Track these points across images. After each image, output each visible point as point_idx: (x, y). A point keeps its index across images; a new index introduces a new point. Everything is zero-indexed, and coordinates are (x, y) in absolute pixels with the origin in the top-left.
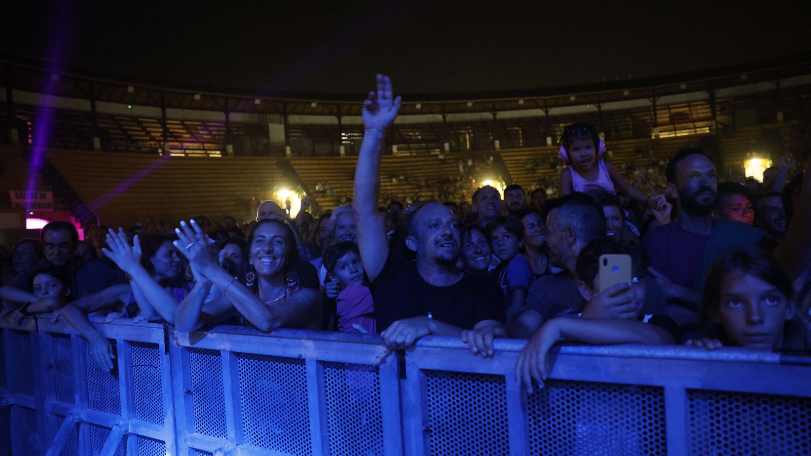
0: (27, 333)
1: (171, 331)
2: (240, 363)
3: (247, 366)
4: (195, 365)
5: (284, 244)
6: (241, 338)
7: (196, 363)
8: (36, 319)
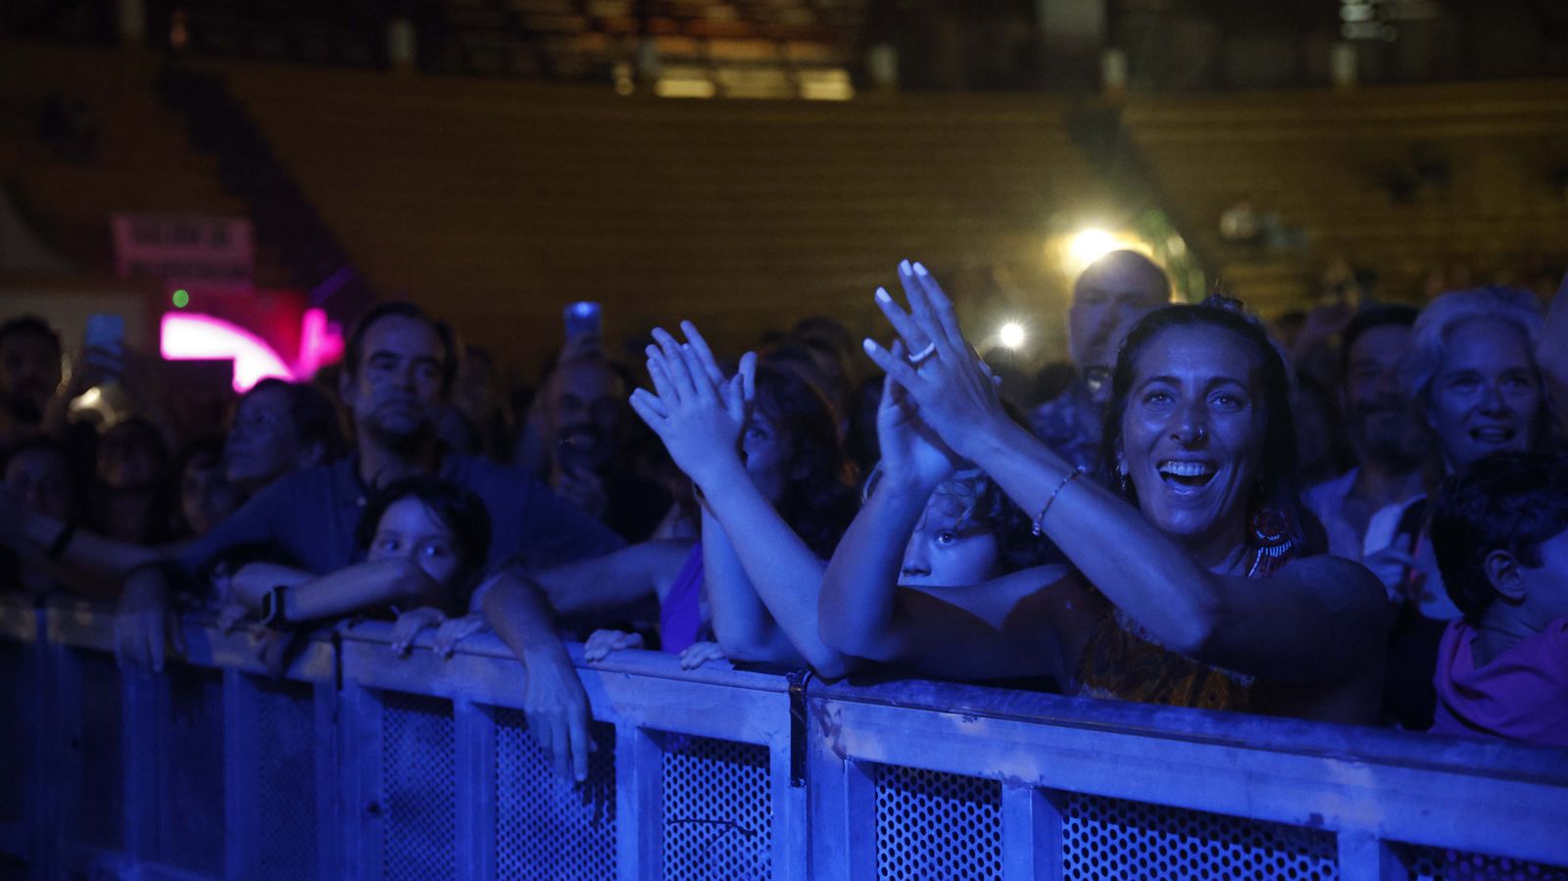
0: (304, 690)
1: (817, 701)
2: (1067, 834)
3: (1094, 846)
4: (894, 832)
5: (1248, 407)
6: (1083, 739)
7: (897, 826)
8: (337, 642)
